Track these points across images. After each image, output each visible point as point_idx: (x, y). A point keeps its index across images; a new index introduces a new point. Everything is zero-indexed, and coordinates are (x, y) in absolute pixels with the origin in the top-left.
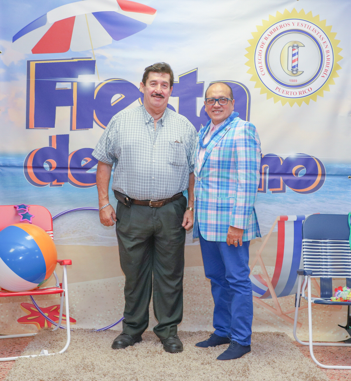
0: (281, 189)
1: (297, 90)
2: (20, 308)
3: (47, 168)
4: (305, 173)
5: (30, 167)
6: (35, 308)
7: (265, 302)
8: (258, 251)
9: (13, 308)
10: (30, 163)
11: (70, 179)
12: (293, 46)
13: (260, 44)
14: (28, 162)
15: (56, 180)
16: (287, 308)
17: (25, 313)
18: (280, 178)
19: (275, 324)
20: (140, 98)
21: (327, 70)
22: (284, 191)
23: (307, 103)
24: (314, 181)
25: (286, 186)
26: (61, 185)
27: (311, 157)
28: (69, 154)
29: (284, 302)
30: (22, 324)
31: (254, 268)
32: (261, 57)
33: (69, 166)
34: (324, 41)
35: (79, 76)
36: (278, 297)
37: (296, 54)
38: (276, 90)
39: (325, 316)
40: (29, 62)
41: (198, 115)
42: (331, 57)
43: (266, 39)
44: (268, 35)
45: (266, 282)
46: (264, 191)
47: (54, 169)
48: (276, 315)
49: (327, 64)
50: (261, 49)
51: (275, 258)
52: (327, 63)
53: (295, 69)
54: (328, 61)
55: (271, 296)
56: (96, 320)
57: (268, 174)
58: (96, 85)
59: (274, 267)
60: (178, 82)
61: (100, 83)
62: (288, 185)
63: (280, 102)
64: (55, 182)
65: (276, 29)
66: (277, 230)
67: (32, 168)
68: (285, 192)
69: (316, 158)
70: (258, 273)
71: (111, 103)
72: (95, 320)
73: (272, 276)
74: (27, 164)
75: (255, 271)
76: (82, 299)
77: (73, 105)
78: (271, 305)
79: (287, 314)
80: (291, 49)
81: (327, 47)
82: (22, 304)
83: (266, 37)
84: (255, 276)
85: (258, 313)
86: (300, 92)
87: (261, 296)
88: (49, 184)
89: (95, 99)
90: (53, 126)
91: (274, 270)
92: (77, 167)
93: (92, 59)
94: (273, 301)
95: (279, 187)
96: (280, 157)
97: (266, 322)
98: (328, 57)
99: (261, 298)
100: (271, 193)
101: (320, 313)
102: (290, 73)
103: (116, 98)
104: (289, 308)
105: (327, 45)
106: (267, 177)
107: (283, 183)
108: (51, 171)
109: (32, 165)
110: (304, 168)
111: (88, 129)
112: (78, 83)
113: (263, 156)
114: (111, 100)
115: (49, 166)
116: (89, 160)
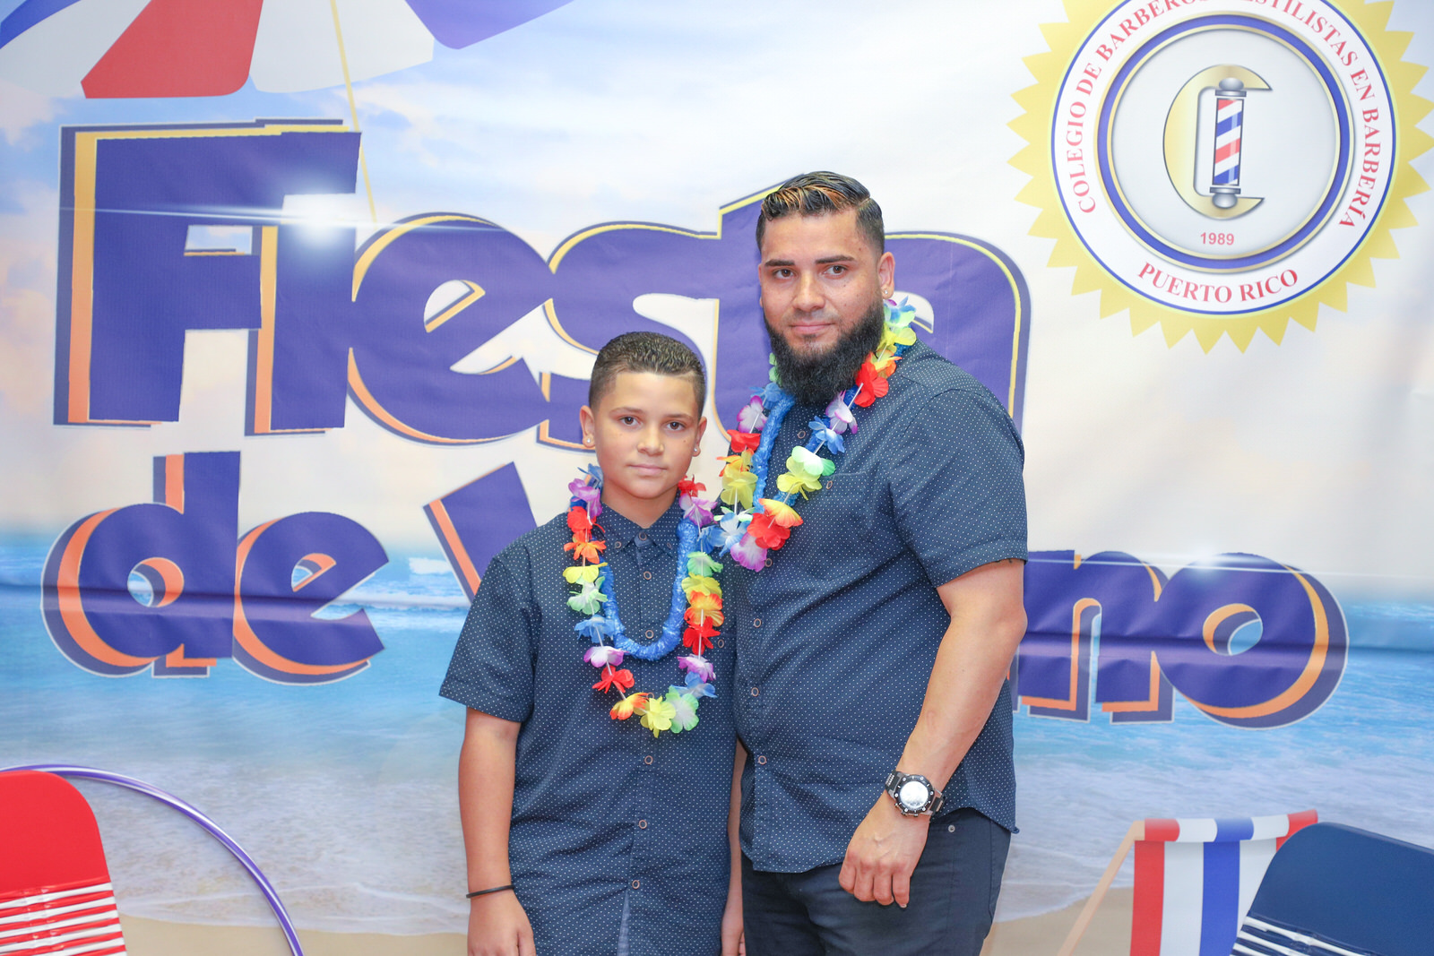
0: (1152, 705)
1: (1235, 281)
3: (141, 594)
4: (1257, 637)
5: (69, 589)
10: (70, 574)
11: (239, 640)
12: (1221, 89)
13: (1077, 74)
14: (61, 568)
15: (182, 648)
18: (1150, 658)
20: (551, 300)
21: (1368, 196)
22: (1164, 713)
23: (1277, 335)
24: (1294, 675)
25: (1176, 693)
26: (203, 671)
27: (1284, 569)
28: (240, 536)
32: (1078, 133)
33: (237, 589)
34: (1354, 68)
35: (289, 200)
37: (1235, 121)
38: (1141, 275)
40: (68, 135)
42: (1384, 138)
43: (1104, 52)
44: (1113, 37)
46: (1081, 713)
47: (175, 598)
49: (1366, 170)
50: (1082, 97)
52: (1367, 166)
53: (1227, 186)
54: (1371, 157)
57: (1095, 638)
58: (359, 242)
60: (715, 234)
61: (376, 231)
62: (1181, 689)
63: (1156, 329)
64: (176, 658)
65: (1148, 12)
66: (1132, 880)
67: (79, 594)
68: (1169, 718)
69: (1307, 577)
71: (428, 314)
74: (57, 578)
77: (260, 327)
80: (1210, 99)
81: (1370, 94)
83: (1104, 46)
86: (1247, 289)
88: (152, 664)
89: (354, 299)
90: (172, 415)
92: (271, 590)
93: (346, 127)
95: (1146, 697)
96: (1154, 569)
98: (1371, 140)
100: (1108, 719)
102: (1204, 204)
103: (448, 299)
105: (1369, 88)
106: (1096, 657)
107: (1161, 676)
108: (162, 609)
109: (80, 581)
110: (1256, 618)
111: (323, 432)
112: (284, 234)
113: (1077, 563)
114: (426, 309)
115: (153, 587)
116: (326, 563)
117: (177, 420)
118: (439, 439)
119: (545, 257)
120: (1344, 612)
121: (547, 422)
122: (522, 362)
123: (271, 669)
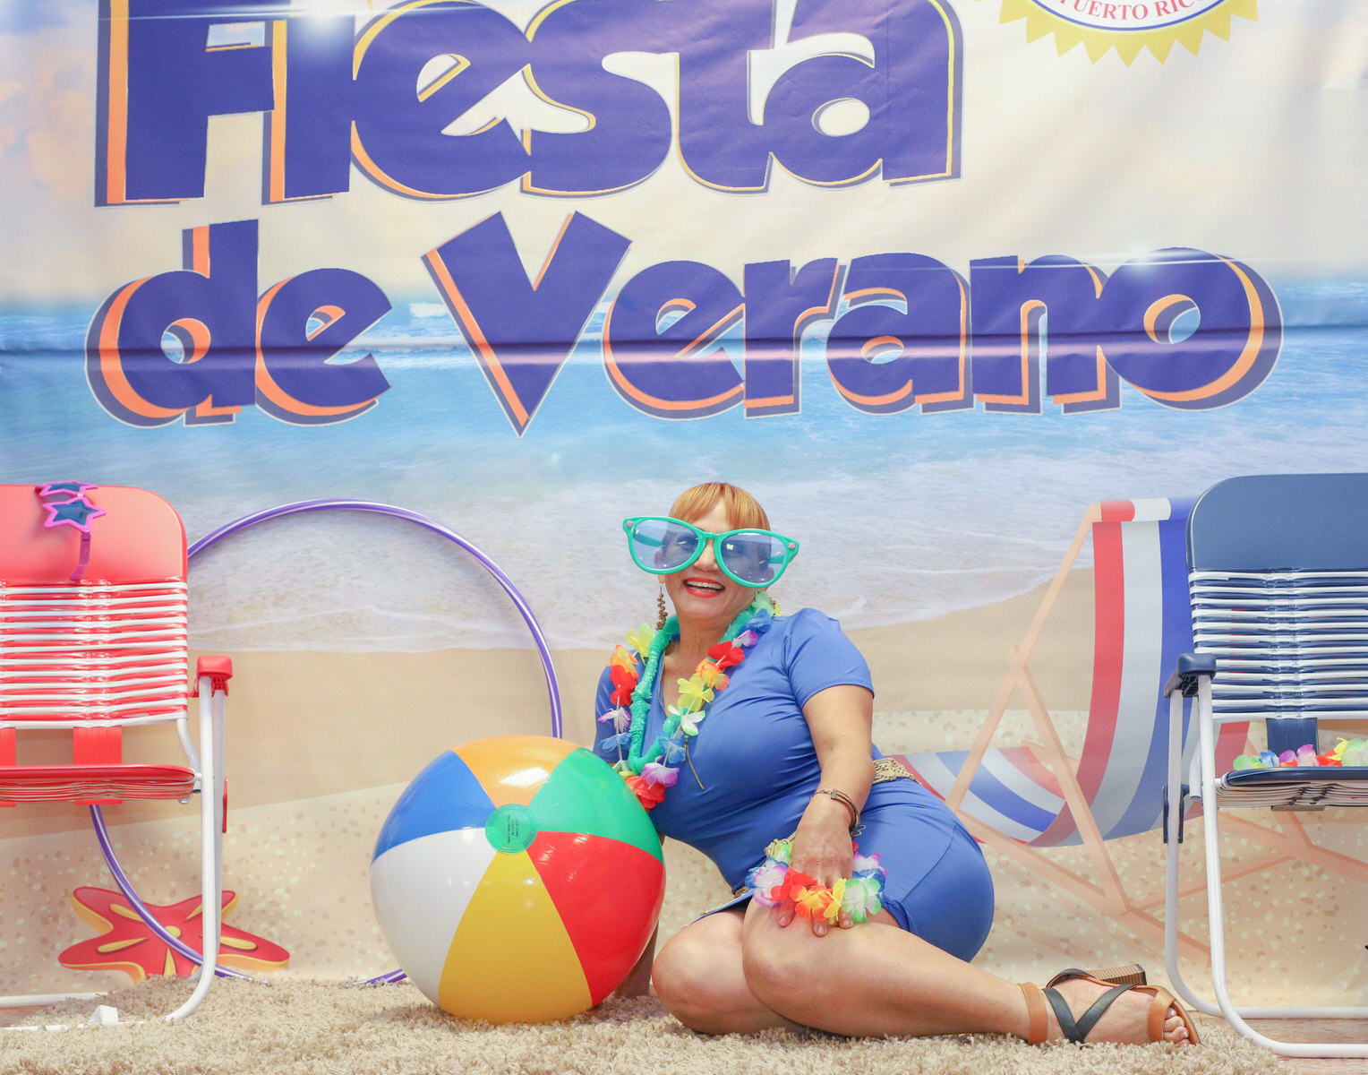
0: (1100, 394)
2: (72, 909)
3: (173, 352)
4: (1196, 324)
5: (109, 352)
6: (128, 908)
7: (1055, 860)
8: (1017, 648)
9: (43, 908)
10: (110, 338)
11: (262, 390)
14: (103, 332)
15: (210, 398)
16: (1146, 883)
17: (91, 927)
18: (1096, 351)
19: (1100, 954)
20: (529, 65)
22: (1112, 400)
24: (1233, 357)
25: (1122, 381)
26: (229, 418)
27: (1215, 258)
28: (260, 294)
29: (1133, 858)
30: (77, 971)
31: (1002, 722)
33: (258, 343)
36: (1106, 838)
39: (1309, 914)
41: (757, 116)
45: (1056, 779)
46: (1034, 407)
47: (203, 356)
48: (1103, 915)
51: (1089, 678)
55: (1079, 835)
56: (370, 952)
57: (1043, 337)
58: (359, 26)
59: (1087, 714)
61: (373, 17)
62: (1123, 377)
63: (1080, 48)
64: (205, 408)
66: (1093, 561)
67: (118, 356)
68: (1118, 405)
69: (1238, 264)
70: (1018, 743)
71: (418, 91)
72: (363, 952)
73: (1078, 753)
74: (98, 343)
75: (1007, 734)
76: (313, 865)
77: (273, 108)
78: (1078, 873)
79: (1146, 911)
82: (78, 893)
84: (1008, 753)
85: (1028, 908)
87: (1033, 834)
88: (183, 414)
89: (355, 78)
90: (197, 191)
91: (1085, 725)
92: (288, 341)
94: (1086, 857)
95: (1093, 388)
96: (1095, 269)
97: (1064, 945)
99: (1037, 843)
101: (1290, 902)
103: (438, 71)
104: (1154, 883)
106: (1044, 351)
107: (1108, 370)
108: (192, 364)
109: (119, 344)
110: (1194, 306)
111: (331, 197)
112: (292, 24)
113: (1021, 268)
114: (418, 81)
115: (184, 345)
116: (336, 313)
117: (202, 196)
118: (433, 195)
119: (522, 28)
120: (1277, 295)
121: (529, 173)
122: (505, 122)
123: (292, 414)
